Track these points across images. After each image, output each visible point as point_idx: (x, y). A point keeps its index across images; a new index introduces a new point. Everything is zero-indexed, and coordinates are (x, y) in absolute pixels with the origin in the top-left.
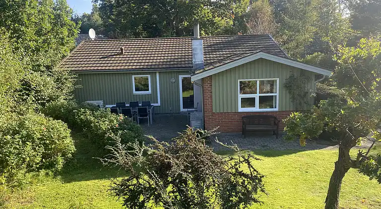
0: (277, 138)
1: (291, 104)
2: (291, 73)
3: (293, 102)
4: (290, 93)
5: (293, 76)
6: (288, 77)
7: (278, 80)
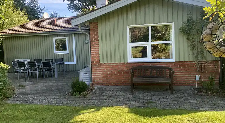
0: (172, 93)
1: (191, 52)
2: (189, 15)
3: (192, 50)
4: (188, 39)
5: (192, 19)
6: (186, 19)
7: (173, 24)
